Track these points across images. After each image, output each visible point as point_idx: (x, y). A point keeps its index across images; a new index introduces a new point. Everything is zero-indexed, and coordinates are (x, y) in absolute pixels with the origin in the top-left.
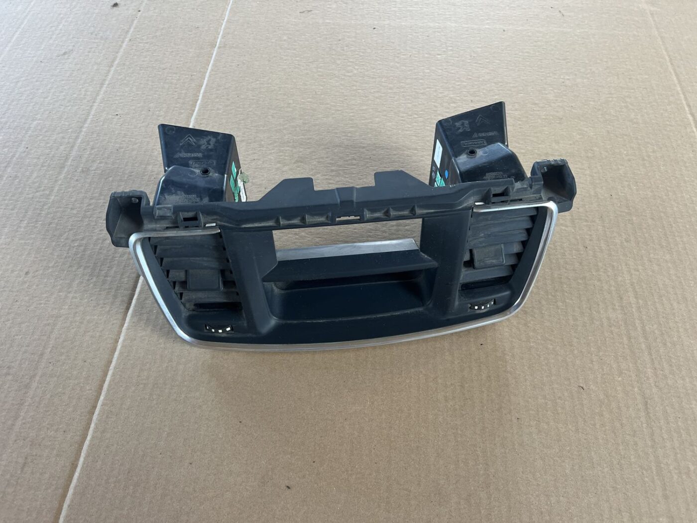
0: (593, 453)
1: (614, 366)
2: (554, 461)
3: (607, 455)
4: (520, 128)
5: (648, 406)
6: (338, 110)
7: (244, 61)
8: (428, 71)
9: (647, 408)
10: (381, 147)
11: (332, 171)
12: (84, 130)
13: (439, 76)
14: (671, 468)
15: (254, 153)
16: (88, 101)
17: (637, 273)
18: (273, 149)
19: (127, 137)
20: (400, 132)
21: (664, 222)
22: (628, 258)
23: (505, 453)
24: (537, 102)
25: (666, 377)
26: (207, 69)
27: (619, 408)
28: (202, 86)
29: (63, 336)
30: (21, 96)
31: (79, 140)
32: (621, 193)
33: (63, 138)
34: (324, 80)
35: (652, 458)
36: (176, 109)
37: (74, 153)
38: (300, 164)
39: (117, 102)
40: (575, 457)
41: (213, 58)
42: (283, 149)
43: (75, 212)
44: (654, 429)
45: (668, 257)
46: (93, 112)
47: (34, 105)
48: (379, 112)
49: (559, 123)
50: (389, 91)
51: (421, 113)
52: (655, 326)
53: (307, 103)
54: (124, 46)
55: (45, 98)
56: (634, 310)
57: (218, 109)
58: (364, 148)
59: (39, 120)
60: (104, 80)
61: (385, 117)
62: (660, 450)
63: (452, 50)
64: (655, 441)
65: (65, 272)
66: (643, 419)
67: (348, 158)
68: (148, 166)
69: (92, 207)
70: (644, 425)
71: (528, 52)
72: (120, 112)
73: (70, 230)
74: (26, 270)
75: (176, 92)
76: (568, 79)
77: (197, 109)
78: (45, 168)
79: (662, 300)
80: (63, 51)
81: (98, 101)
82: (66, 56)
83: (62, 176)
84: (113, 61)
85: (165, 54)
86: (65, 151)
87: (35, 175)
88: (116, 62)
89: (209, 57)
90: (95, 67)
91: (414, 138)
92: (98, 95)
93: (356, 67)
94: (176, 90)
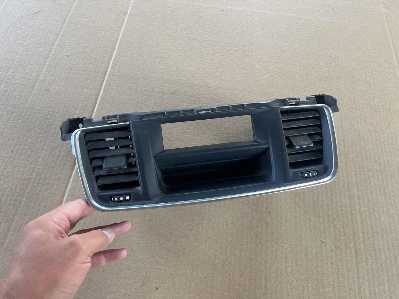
0: (325, 279)
1: (342, 230)
2: (303, 282)
3: (332, 281)
4: (303, 82)
5: (358, 255)
6: (198, 62)
7: (144, 26)
8: (252, 41)
9: (357, 256)
10: (221, 88)
11: (192, 101)
12: (47, 63)
13: (258, 45)
14: (366, 290)
15: (147, 86)
16: (49, 45)
17: (360, 176)
18: (158, 84)
19: (73, 70)
20: (233, 79)
21: (379, 147)
22: (356, 167)
23: (277, 276)
24: (314, 66)
25: (369, 238)
26: (121, 29)
27: (342, 255)
28: (118, 40)
29: (33, 191)
30: (10, 39)
31: (44, 70)
32: (356, 127)
33: (35, 68)
34: (191, 42)
35: (356, 284)
36: (102, 54)
37: (41, 78)
38: (173, 95)
39: (67, 47)
40: (315, 281)
41: (125, 22)
42: (164, 84)
43: (40, 115)
44: (359, 267)
45: (378, 168)
46: (52, 53)
47: (17, 45)
48: (221, 65)
49: (325, 81)
50: (229, 52)
51: (246, 68)
52: (366, 209)
53: (180, 56)
54: (72, 10)
55: (24, 41)
56: (356, 198)
57: (127, 56)
58: (211, 87)
59: (21, 55)
60: (60, 32)
61: (225, 69)
62: (361, 280)
63: (267, 29)
64: (359, 275)
65: (34, 152)
66: (354, 262)
67: (201, 93)
68: (84, 90)
69: (51, 113)
70: (354, 265)
71: (311, 34)
72: (68, 53)
73: (38, 126)
74: (11, 150)
75: (102, 43)
76: (333, 53)
77: (114, 55)
78: (23, 86)
79: (372, 193)
80: (35, 11)
81: (55, 45)
82: (37, 14)
83: (33, 92)
84: (65, 20)
85: (97, 17)
86: (35, 76)
87: (17, 90)
88: (67, 21)
89: (123, 21)
90: (55, 23)
91: (241, 83)
92: (55, 41)
93: (210, 35)
94: (103, 42)
